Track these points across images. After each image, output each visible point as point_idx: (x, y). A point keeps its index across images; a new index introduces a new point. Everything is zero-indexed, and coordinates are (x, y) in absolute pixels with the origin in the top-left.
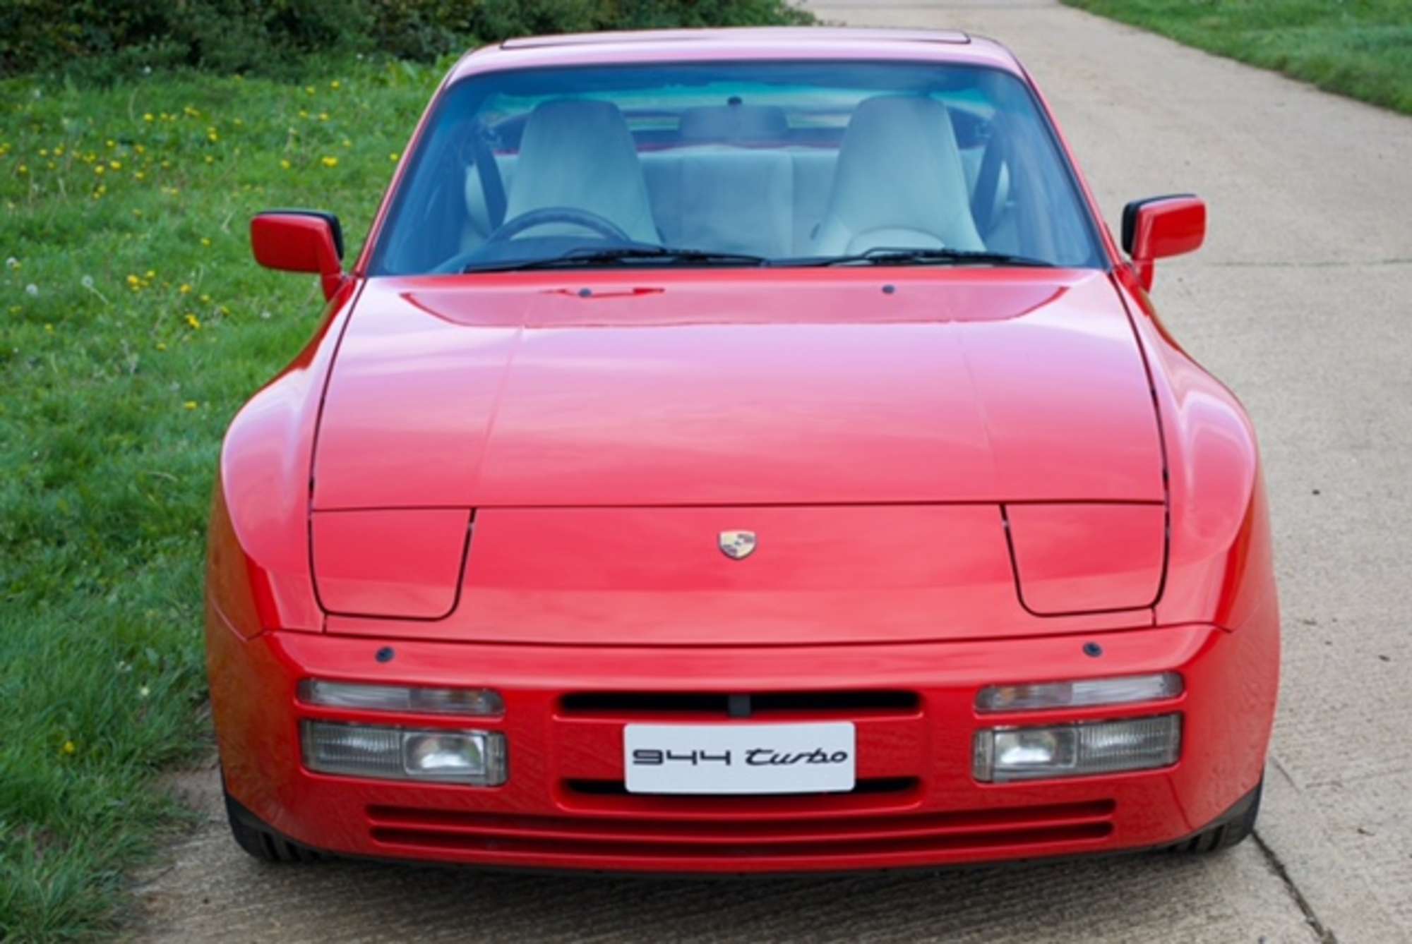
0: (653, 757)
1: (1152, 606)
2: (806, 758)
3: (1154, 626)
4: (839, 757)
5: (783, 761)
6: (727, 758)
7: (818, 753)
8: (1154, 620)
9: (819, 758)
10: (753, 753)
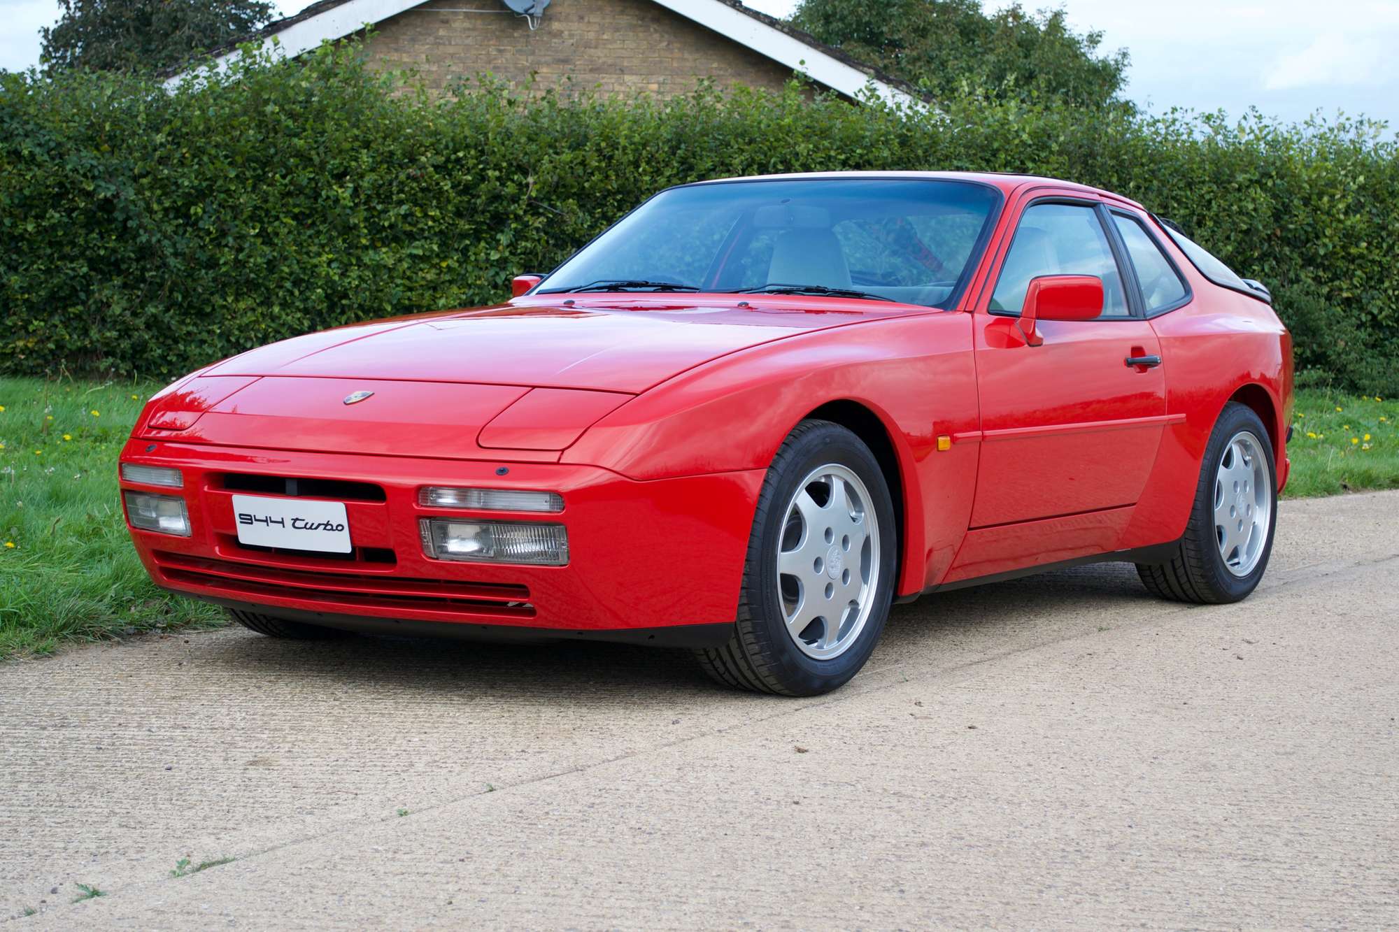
0: (248, 519)
1: (563, 451)
2: (323, 527)
3: (558, 463)
4: (340, 528)
5: (311, 528)
6: (282, 522)
7: (328, 524)
8: (560, 459)
9: (329, 527)
10: (296, 520)
